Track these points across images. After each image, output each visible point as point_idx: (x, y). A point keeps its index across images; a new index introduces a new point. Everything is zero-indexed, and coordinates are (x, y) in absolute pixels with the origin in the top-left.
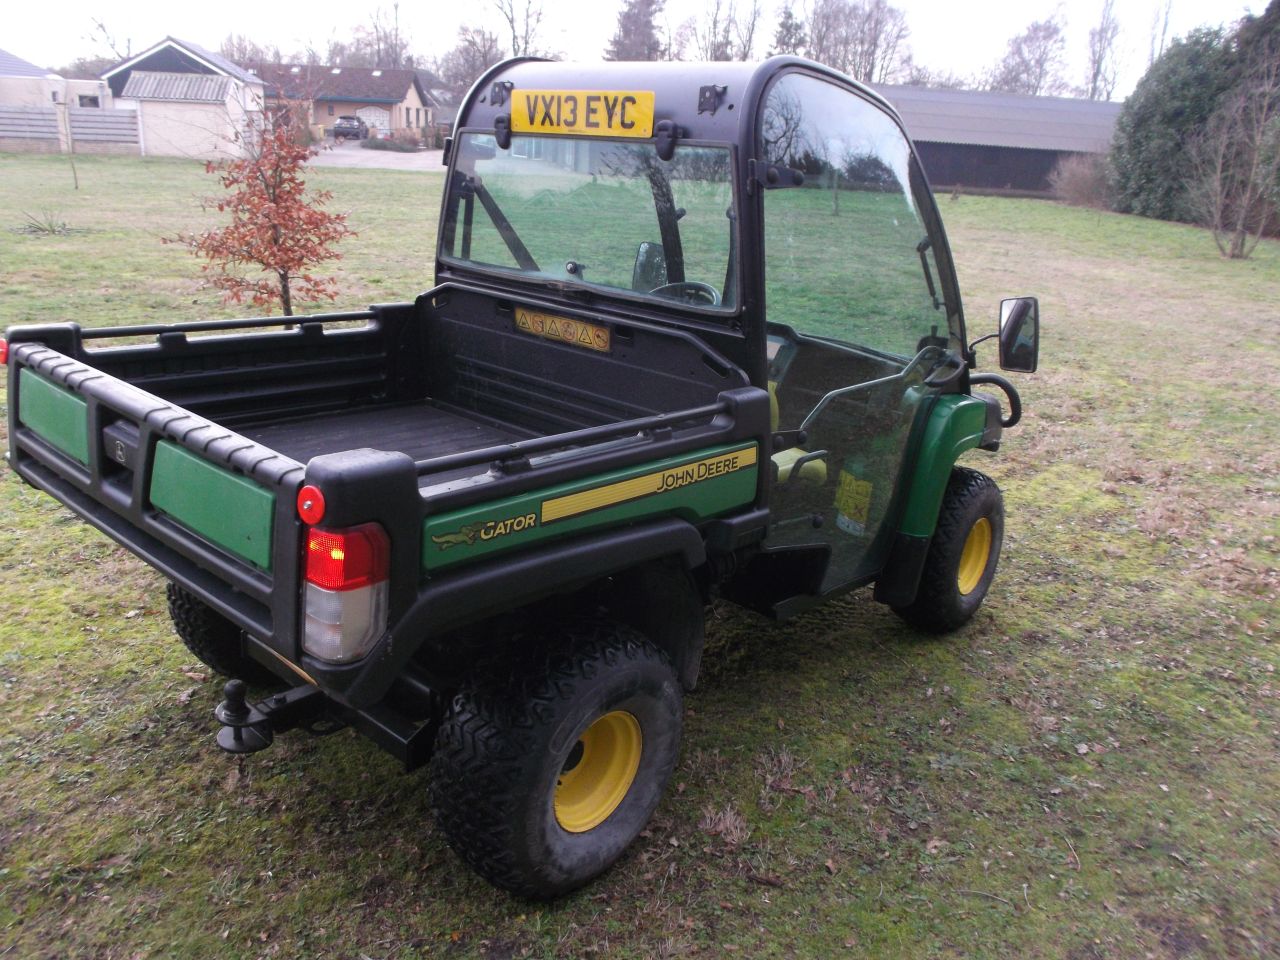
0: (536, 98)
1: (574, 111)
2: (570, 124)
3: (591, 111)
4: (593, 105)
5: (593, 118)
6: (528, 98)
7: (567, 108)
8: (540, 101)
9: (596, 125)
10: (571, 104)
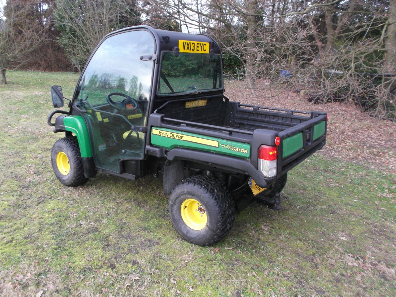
0: (185, 43)
1: (194, 47)
2: (193, 50)
3: (198, 47)
4: (198, 45)
5: (198, 49)
6: (183, 42)
7: (192, 46)
8: (186, 44)
9: (199, 50)
10: (193, 45)
